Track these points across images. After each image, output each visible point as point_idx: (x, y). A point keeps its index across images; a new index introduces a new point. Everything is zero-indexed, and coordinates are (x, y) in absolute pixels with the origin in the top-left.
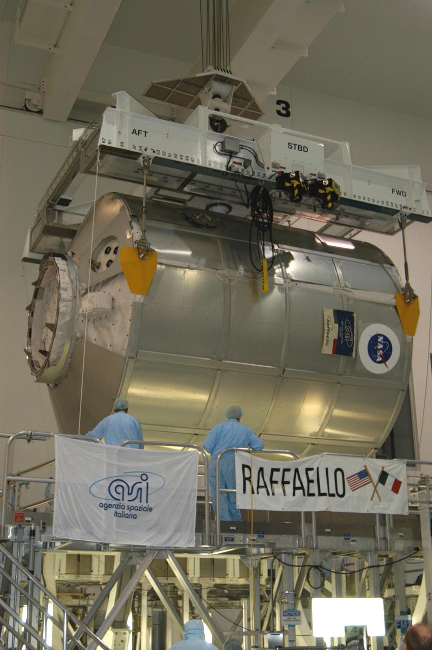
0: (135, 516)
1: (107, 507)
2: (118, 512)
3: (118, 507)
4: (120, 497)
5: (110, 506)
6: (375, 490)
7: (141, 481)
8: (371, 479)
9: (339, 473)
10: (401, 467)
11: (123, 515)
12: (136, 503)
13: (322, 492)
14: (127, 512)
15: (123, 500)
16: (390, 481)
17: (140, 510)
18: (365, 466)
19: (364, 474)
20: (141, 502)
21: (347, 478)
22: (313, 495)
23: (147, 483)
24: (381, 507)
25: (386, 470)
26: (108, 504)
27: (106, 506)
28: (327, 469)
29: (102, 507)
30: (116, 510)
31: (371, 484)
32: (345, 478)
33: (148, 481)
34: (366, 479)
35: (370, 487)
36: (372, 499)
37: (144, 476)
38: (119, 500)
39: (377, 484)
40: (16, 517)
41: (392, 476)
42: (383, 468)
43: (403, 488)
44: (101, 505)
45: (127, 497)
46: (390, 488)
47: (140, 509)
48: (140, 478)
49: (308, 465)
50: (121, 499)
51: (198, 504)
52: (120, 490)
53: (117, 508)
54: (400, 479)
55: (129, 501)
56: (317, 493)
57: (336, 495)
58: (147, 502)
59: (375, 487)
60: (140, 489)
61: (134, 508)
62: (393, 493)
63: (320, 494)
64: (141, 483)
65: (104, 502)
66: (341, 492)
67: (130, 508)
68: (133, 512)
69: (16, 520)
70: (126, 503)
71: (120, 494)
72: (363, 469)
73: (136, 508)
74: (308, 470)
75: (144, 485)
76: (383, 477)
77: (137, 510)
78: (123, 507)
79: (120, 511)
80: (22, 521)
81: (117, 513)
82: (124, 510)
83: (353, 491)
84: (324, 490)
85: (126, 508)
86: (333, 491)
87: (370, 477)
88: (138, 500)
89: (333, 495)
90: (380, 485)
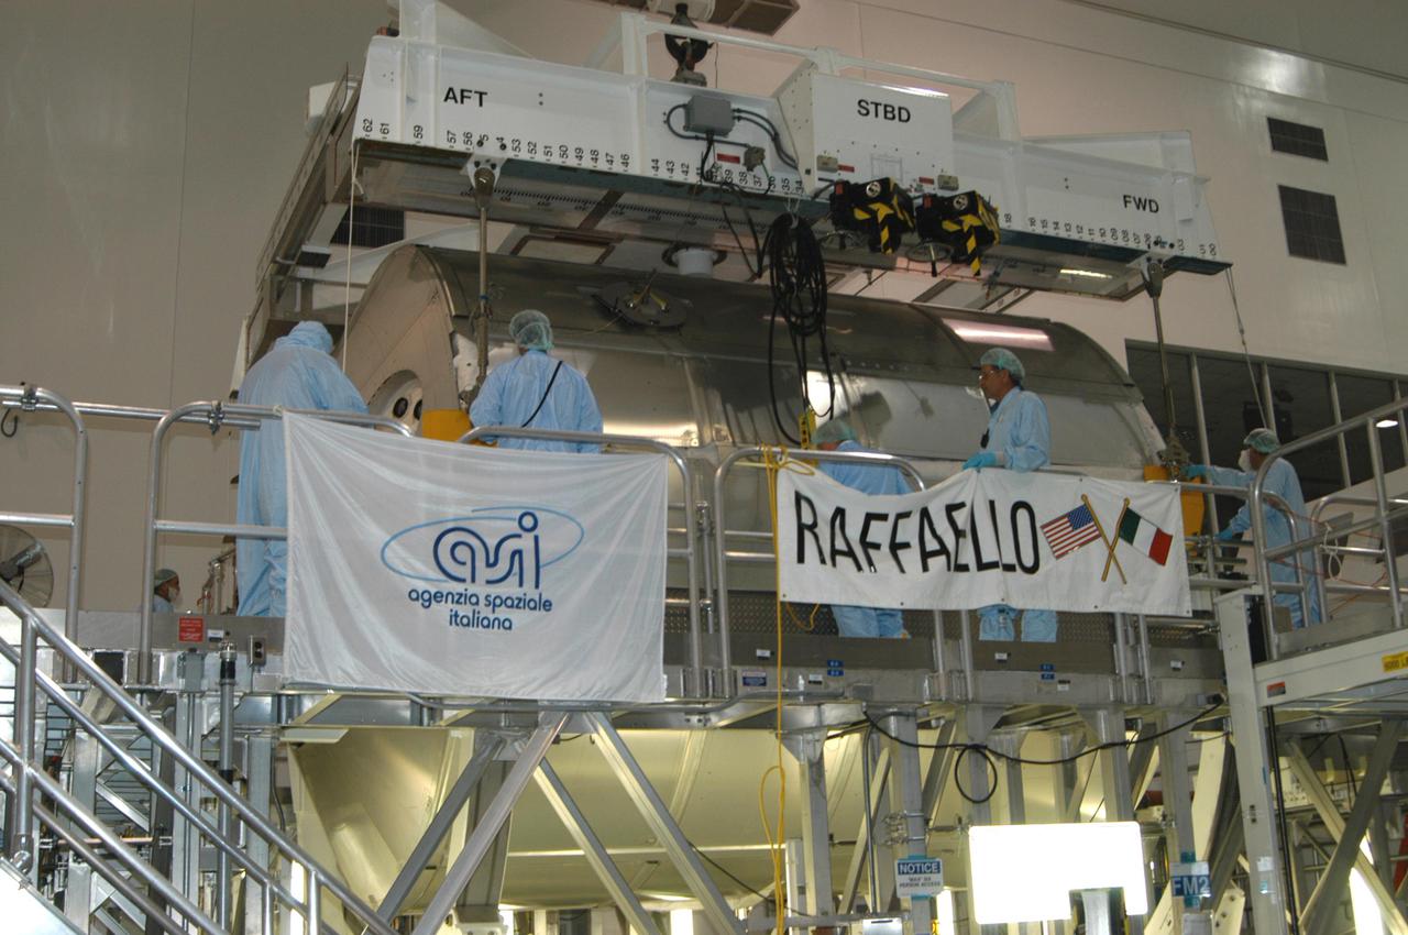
0: (507, 624)
1: (429, 600)
2: (461, 614)
3: (460, 598)
4: (465, 572)
5: (438, 597)
6: (1111, 556)
7: (519, 531)
8: (1099, 528)
9: (1022, 515)
10: (1167, 500)
11: (474, 621)
12: (510, 589)
13: (986, 559)
14: (485, 612)
15: (473, 580)
16: (1144, 534)
17: (518, 607)
18: (1084, 497)
19: (1081, 516)
20: (521, 584)
21: (1043, 527)
22: (965, 568)
23: (536, 538)
24: (1125, 596)
25: (1134, 506)
26: (433, 591)
27: (426, 596)
28: (992, 503)
29: (417, 599)
30: (456, 607)
31: (1100, 540)
32: (1038, 525)
33: (536, 532)
34: (1088, 529)
35: (1097, 549)
36: (1104, 579)
37: (529, 522)
38: (463, 581)
39: (1115, 542)
40: (183, 630)
41: (1148, 521)
42: (1127, 501)
43: (1177, 551)
44: (414, 595)
45: (483, 573)
46: (1147, 551)
47: (519, 603)
48: (516, 524)
49: (948, 499)
50: (468, 576)
51: (668, 607)
52: (462, 553)
53: (458, 602)
54: (1168, 530)
55: (488, 582)
56: (973, 565)
57: (1017, 567)
58: (537, 586)
59: (1111, 549)
60: (518, 553)
61: (504, 602)
62: (1152, 562)
63: (982, 566)
64: (519, 536)
65: (421, 586)
66: (1028, 561)
67: (493, 603)
68: (502, 613)
69: (181, 638)
70: (481, 589)
71: (464, 564)
72: (1080, 503)
73: (509, 602)
74: (951, 509)
75: (525, 543)
76: (1129, 524)
77: (512, 606)
78: (474, 600)
79: (465, 610)
80: (200, 639)
81: (456, 615)
82: (475, 607)
83: (1058, 557)
84: (989, 555)
85: (482, 601)
86: (1010, 558)
87: (1097, 524)
88: (514, 579)
89: (1009, 568)
90: (1121, 543)
